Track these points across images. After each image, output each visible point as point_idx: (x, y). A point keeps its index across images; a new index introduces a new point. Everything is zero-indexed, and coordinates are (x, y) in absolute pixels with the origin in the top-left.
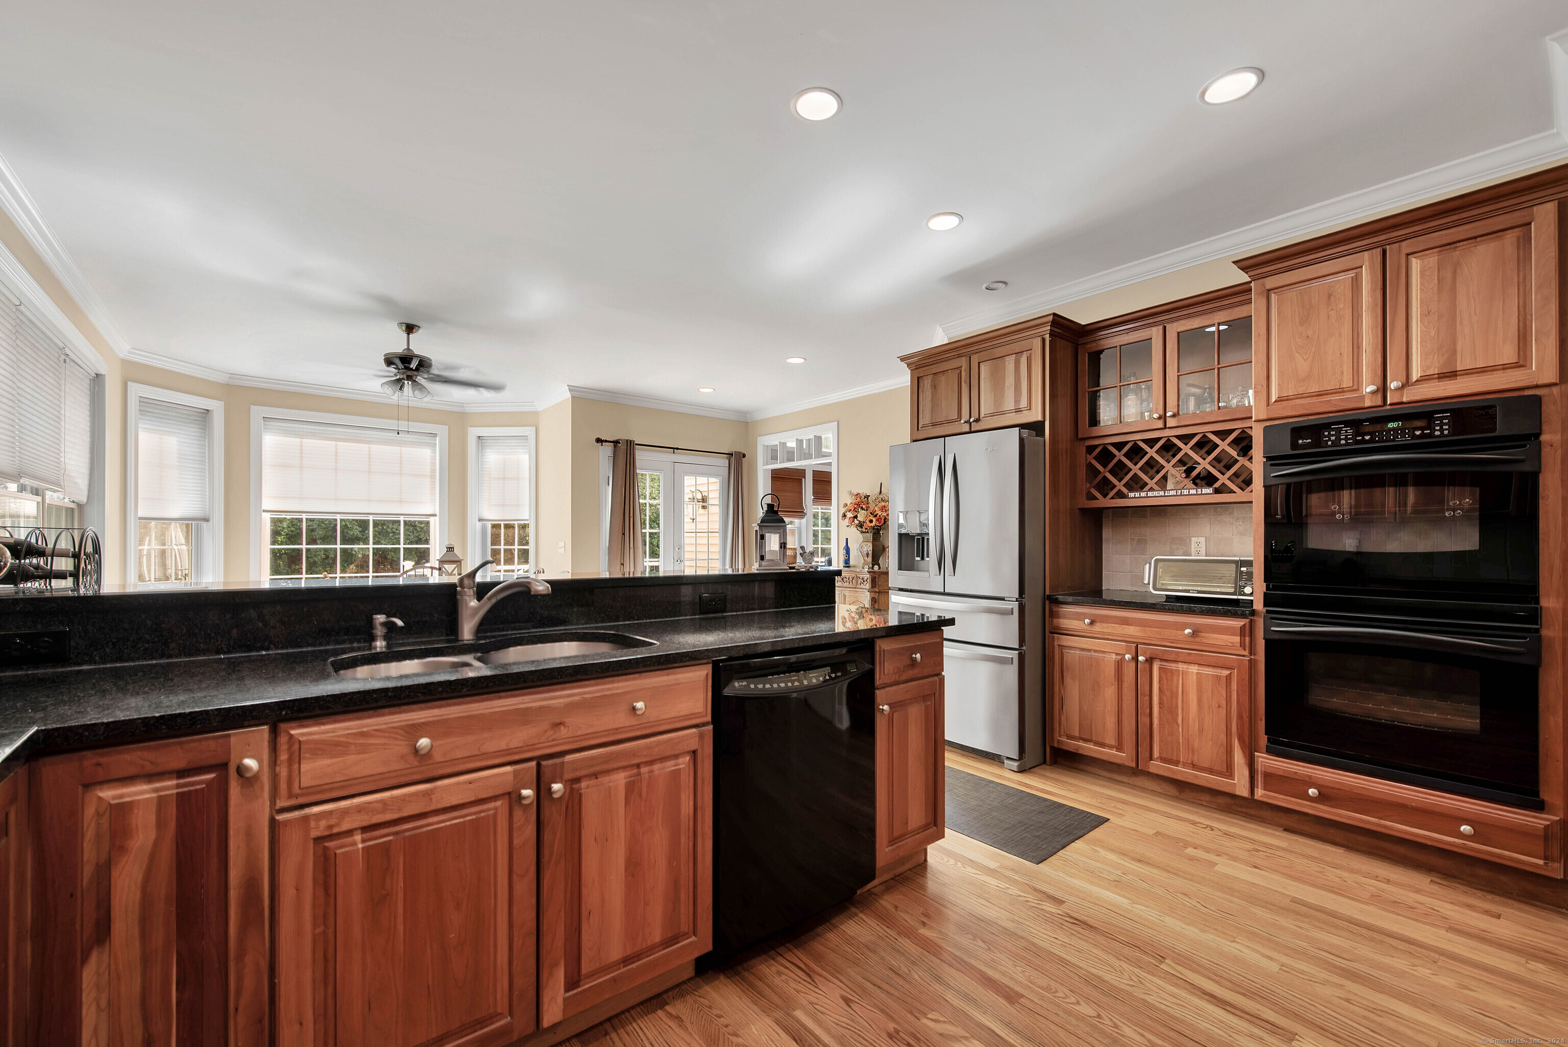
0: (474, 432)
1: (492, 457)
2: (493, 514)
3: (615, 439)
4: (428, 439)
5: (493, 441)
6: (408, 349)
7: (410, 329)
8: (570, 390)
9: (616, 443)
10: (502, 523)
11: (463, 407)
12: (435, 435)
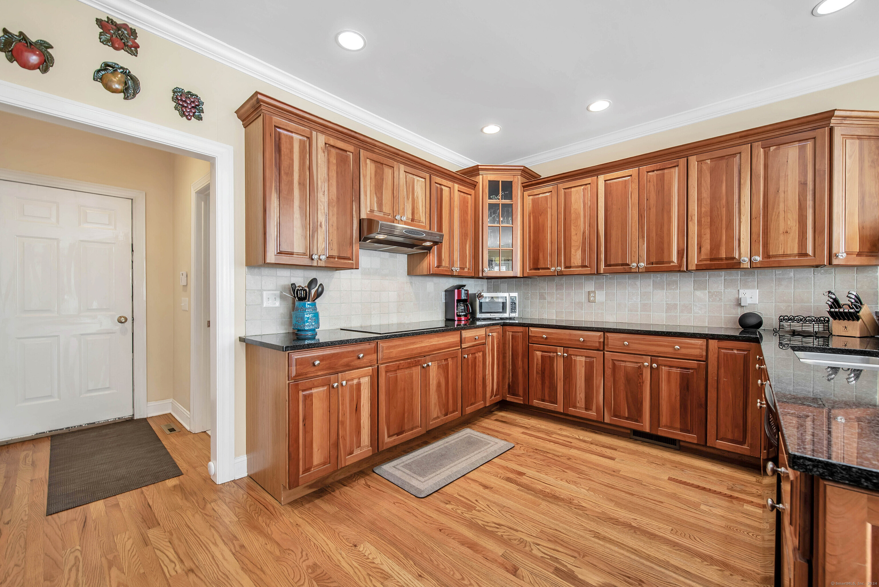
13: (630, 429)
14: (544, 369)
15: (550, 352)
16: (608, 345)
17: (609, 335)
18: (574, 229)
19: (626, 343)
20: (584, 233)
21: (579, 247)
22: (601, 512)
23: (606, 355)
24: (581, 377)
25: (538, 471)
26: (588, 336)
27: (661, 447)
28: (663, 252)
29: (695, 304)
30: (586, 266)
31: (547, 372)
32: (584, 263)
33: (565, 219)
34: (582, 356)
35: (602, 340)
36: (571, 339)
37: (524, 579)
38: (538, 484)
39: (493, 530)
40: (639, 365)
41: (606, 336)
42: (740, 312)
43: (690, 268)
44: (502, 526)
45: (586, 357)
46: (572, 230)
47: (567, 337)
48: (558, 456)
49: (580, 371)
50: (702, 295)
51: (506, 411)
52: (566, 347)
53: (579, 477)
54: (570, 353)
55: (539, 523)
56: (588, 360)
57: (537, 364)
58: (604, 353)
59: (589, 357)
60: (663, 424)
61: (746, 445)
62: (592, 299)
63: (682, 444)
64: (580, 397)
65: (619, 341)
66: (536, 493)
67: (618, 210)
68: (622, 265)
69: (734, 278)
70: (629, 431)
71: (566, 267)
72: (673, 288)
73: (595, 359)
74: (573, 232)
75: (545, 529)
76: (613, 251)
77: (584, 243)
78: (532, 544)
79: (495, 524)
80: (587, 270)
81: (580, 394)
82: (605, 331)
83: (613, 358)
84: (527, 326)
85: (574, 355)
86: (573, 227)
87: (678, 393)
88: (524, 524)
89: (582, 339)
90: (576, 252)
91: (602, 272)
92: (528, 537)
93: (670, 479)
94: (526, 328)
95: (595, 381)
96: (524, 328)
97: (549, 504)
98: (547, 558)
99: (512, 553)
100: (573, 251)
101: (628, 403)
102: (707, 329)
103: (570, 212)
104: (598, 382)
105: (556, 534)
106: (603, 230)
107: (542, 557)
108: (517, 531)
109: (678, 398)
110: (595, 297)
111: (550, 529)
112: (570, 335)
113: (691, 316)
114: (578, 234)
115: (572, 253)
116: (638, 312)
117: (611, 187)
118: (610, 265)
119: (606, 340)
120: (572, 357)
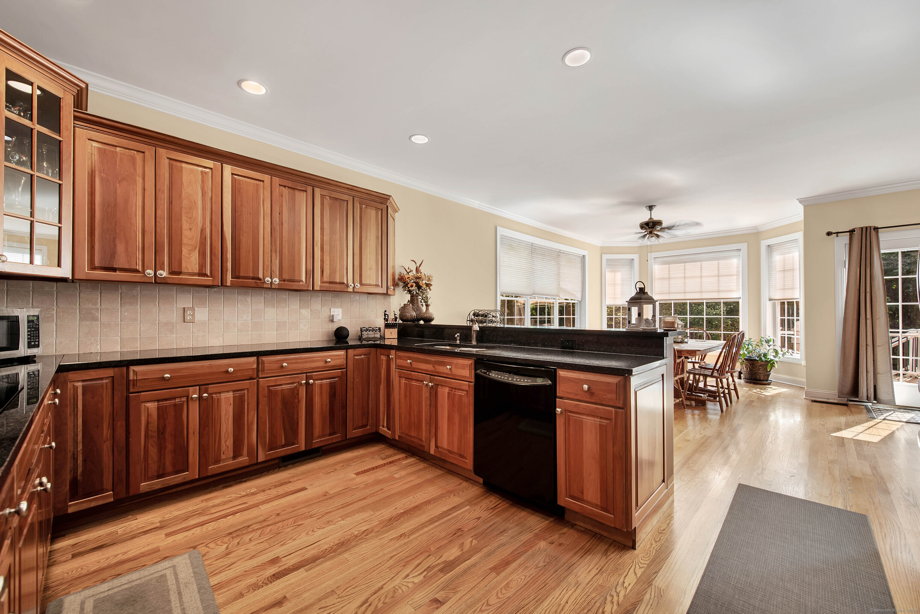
0: (764, 243)
1: (777, 258)
2: (779, 295)
3: (851, 228)
4: (736, 253)
5: (778, 247)
6: (651, 218)
7: (651, 208)
8: (800, 202)
9: (852, 232)
10: (786, 301)
11: (758, 228)
12: (740, 250)
13: (278, 458)
14: (164, 427)
15: (175, 398)
16: (263, 370)
17: (265, 359)
18: (187, 221)
19: (285, 364)
20: (203, 230)
21: (196, 248)
22: (378, 522)
23: (261, 383)
24: (228, 418)
25: (282, 545)
26: (238, 365)
27: (309, 461)
28: (294, 271)
29: (301, 321)
30: (205, 275)
31: (169, 429)
32: (202, 269)
33: (170, 203)
34: (228, 392)
35: (255, 366)
36: (214, 373)
37: (450, 596)
38: (308, 551)
39: (372, 610)
40: (295, 385)
41: (260, 361)
42: (335, 326)
43: (316, 288)
44: (369, 600)
45: (234, 391)
46: (184, 222)
47: (207, 371)
48: (265, 520)
49: (226, 411)
50: (305, 312)
51: (64, 536)
52: (203, 386)
53: (318, 519)
54: (210, 391)
55: (378, 567)
56: (238, 394)
57: (148, 423)
58: (258, 381)
59: (238, 390)
60: (316, 436)
61: (368, 426)
62: (188, 318)
63: (324, 448)
64: (226, 445)
65: (276, 364)
66: (325, 557)
67: (249, 214)
68: (253, 278)
69: (327, 298)
70: (277, 461)
71: (172, 273)
72: (283, 305)
73: (246, 391)
74: (185, 225)
75: (388, 564)
76: (243, 261)
77: (203, 243)
78: (405, 580)
79: (361, 606)
80: (208, 280)
81: (225, 442)
82: (258, 354)
83: (268, 385)
84: (123, 366)
85: (216, 393)
86: (184, 218)
87: (328, 402)
88: (373, 580)
89: (231, 370)
90: (190, 254)
91: (229, 284)
92: (394, 581)
93: (357, 474)
94: (121, 368)
95: (246, 418)
96: (116, 369)
97: (350, 552)
98: (427, 574)
99: (413, 599)
100: (185, 251)
101: (284, 428)
102: (309, 343)
103: (180, 195)
104: (251, 417)
105: (397, 559)
106: (229, 232)
107: (424, 577)
108: (381, 588)
109: (328, 406)
110: (193, 315)
111: (388, 561)
112: (212, 367)
113: (298, 332)
114: (193, 230)
115: (183, 253)
116: (249, 332)
117: (240, 184)
118: (238, 277)
119: (260, 366)
120: (214, 396)
